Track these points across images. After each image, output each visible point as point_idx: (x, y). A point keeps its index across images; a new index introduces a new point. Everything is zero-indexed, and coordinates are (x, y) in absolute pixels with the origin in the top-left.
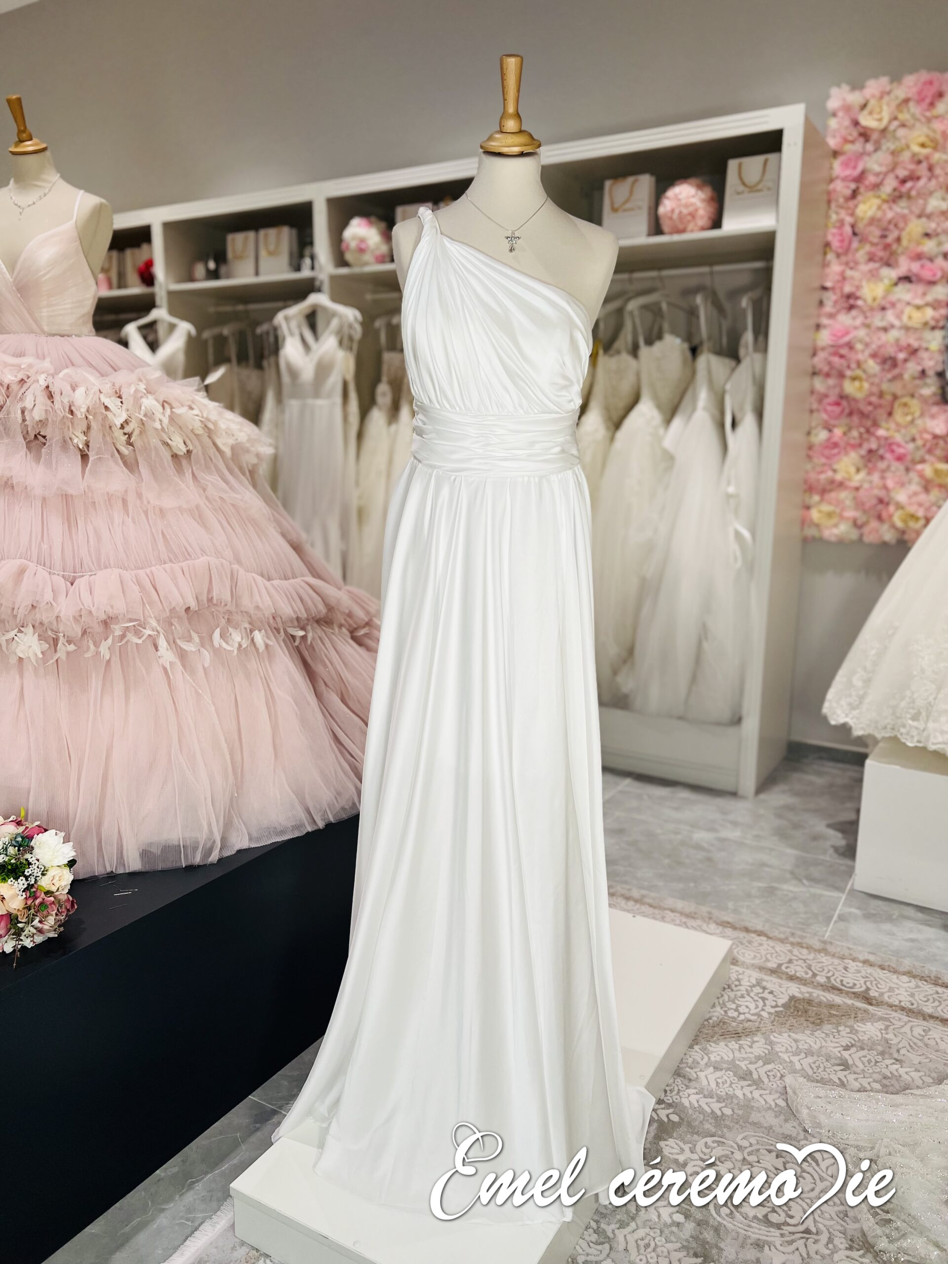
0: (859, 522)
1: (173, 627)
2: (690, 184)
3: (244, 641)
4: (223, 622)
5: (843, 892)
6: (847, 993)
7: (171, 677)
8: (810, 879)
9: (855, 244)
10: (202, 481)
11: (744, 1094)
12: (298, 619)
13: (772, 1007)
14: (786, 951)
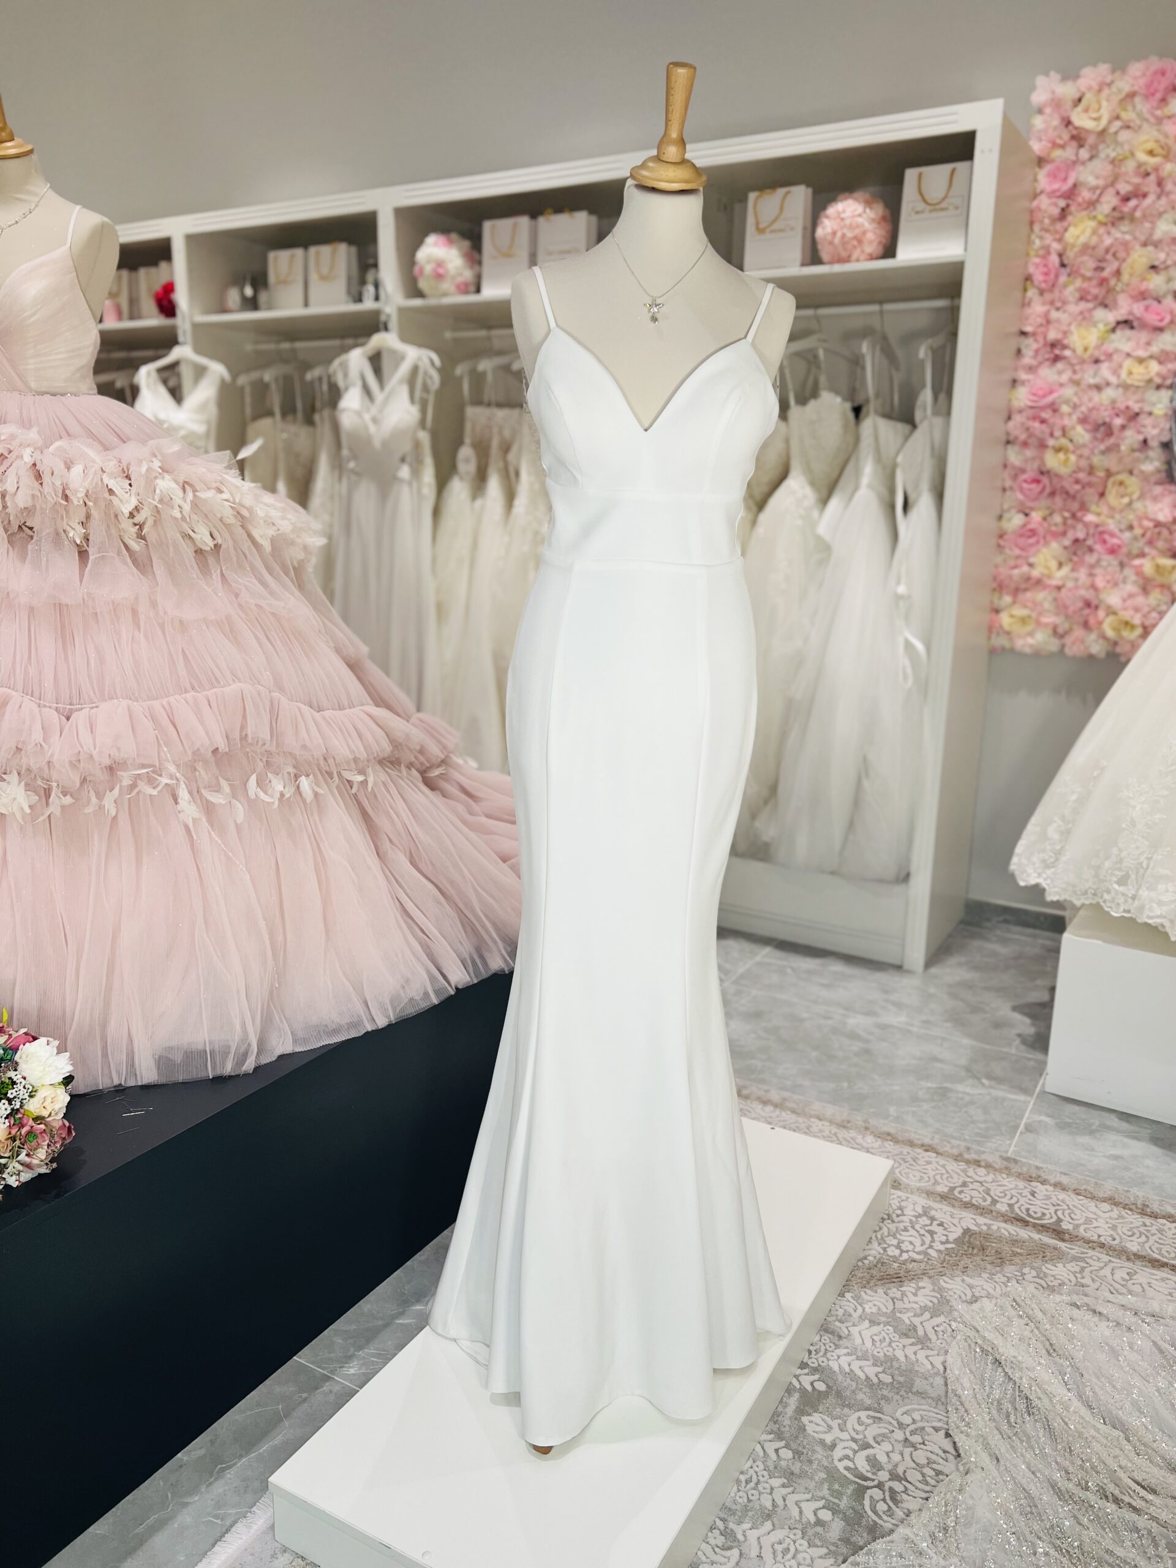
0: (1060, 630)
1: (197, 773)
2: (856, 199)
3: (287, 788)
4: (260, 765)
5: (1031, 1095)
6: (1035, 1225)
7: (195, 838)
8: (989, 1077)
9: (1063, 279)
10: (233, 584)
11: (906, 1356)
12: (356, 760)
13: (942, 1243)
14: (959, 1171)
